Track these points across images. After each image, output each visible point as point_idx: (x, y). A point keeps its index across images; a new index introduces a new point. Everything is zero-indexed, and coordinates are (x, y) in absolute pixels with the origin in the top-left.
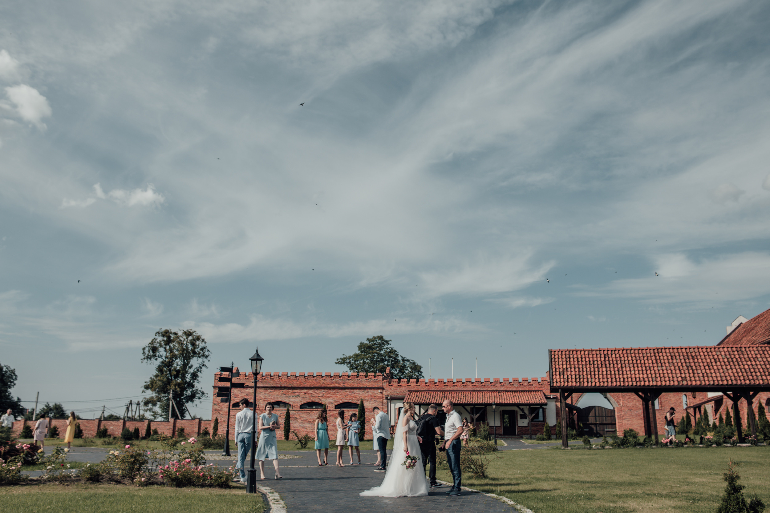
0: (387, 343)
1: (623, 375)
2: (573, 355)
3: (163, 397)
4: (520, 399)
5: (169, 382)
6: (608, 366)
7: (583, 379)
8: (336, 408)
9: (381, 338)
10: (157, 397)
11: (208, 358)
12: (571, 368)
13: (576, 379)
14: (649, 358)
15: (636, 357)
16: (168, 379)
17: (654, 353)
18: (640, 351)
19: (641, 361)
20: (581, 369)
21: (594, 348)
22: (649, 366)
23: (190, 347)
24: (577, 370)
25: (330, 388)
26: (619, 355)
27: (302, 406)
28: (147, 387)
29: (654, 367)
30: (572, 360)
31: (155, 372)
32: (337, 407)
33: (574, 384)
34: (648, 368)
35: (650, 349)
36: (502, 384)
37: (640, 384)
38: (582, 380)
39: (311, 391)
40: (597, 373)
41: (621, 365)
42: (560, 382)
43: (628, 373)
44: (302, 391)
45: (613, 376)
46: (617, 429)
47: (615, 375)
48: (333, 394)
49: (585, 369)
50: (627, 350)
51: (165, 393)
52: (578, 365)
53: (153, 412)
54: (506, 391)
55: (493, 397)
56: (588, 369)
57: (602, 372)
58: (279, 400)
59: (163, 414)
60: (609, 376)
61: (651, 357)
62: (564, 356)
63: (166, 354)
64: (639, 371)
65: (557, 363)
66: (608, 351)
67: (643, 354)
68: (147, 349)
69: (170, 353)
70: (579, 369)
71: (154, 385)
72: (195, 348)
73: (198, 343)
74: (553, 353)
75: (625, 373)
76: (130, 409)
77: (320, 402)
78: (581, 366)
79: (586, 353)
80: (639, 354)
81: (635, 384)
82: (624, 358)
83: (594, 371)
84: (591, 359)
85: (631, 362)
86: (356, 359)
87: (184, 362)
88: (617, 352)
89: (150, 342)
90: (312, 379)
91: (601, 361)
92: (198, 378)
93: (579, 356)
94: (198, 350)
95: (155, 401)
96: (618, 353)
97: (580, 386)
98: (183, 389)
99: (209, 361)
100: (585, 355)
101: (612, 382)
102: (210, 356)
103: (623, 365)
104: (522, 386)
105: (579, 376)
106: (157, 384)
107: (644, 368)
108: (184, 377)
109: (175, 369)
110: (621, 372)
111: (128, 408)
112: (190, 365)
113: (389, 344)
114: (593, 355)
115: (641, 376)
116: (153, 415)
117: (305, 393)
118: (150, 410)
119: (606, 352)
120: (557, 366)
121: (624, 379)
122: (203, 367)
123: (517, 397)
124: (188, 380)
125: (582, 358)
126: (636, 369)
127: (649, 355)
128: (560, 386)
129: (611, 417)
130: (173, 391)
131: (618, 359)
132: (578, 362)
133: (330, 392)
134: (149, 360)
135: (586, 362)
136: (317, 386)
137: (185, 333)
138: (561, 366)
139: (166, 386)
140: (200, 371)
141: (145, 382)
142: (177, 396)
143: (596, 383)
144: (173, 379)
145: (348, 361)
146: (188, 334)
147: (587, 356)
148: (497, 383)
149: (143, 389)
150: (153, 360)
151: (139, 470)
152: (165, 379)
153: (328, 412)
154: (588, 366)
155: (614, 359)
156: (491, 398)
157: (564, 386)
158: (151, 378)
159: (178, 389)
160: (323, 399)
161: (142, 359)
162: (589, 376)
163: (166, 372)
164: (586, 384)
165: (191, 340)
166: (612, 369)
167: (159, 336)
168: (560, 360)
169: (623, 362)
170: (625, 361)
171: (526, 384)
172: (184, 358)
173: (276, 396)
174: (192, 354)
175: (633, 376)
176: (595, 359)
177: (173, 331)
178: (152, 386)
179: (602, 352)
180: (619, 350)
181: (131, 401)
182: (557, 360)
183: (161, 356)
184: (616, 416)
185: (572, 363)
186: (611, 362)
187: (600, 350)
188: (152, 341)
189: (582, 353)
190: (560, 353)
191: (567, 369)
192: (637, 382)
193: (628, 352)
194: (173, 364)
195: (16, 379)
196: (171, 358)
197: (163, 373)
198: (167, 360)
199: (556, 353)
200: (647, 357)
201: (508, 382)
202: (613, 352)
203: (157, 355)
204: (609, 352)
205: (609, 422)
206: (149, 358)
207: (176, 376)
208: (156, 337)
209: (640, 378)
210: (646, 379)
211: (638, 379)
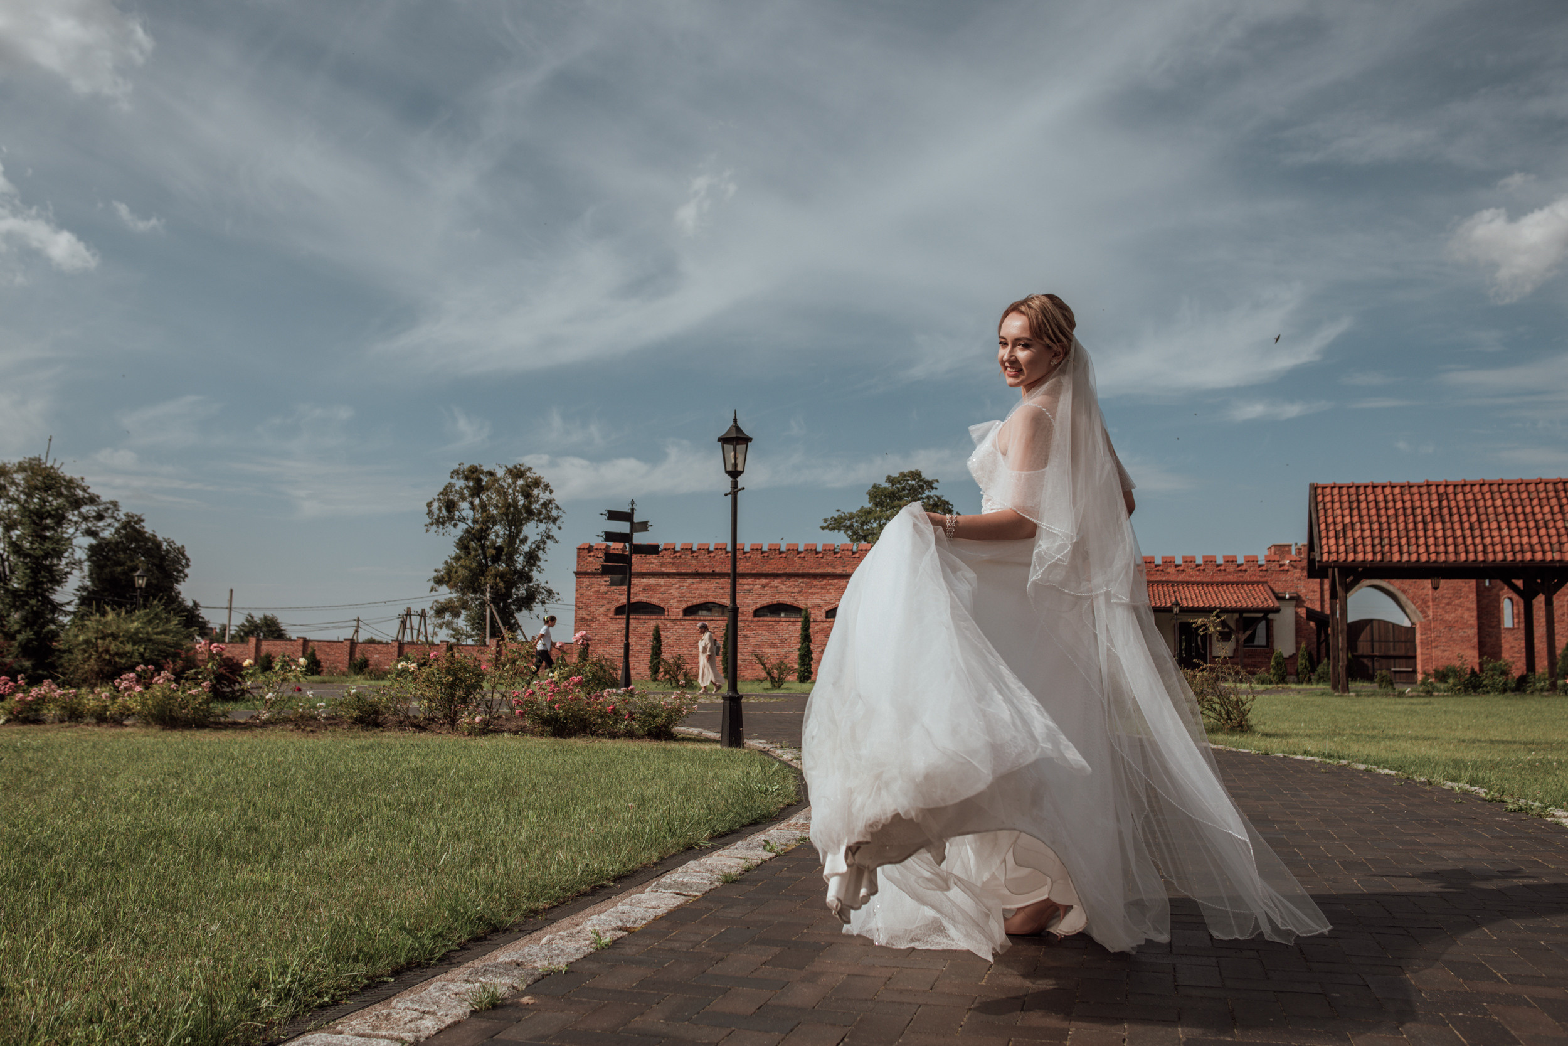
0: (930, 485)
1: (1483, 538)
2: (1366, 496)
3: (472, 599)
4: (1220, 599)
5: (482, 570)
6: (1447, 518)
7: (1391, 545)
8: (827, 617)
9: (916, 475)
10: (460, 599)
11: (558, 522)
12: (1362, 523)
13: (1373, 546)
14: (1544, 502)
15: (1513, 500)
16: (480, 564)
17: (1556, 491)
18: (1522, 488)
19: (1524, 507)
20: (1385, 526)
21: (1413, 481)
22: (1543, 519)
23: (521, 501)
24: (1376, 526)
25: (815, 576)
26: (1474, 494)
27: (757, 613)
28: (439, 581)
29: (1555, 522)
30: (1363, 505)
31: (454, 551)
32: (829, 615)
33: (1369, 557)
34: (1541, 523)
35: (1546, 483)
36: (1181, 568)
37: (1523, 557)
38: (1387, 548)
39: (776, 582)
40: (1421, 533)
41: (1479, 516)
42: (1338, 552)
43: (1495, 533)
44: (758, 581)
45: (1460, 540)
46: (1419, 668)
47: (1464, 537)
48: (822, 588)
49: (1393, 526)
50: (1491, 485)
51: (475, 592)
52: (1379, 516)
53: (454, 630)
54: (1188, 583)
55: (1162, 596)
56: (1402, 526)
57: (1435, 531)
58: (711, 599)
59: (473, 633)
60: (1450, 541)
61: (1548, 499)
62: (1345, 498)
63: (474, 515)
64: (1519, 529)
65: (1330, 512)
66: (1446, 486)
67: (1529, 493)
68: (436, 505)
69: (482, 513)
70: (1380, 524)
71: (453, 574)
72: (531, 503)
73: (535, 492)
74: (1319, 491)
75: (1486, 533)
76: (408, 626)
77: (795, 604)
78: (1384, 519)
79: (1397, 490)
80: (1519, 492)
81: (1510, 557)
82: (1485, 501)
83: (1416, 529)
84: (1408, 504)
85: (1501, 510)
86: (864, 518)
87: (510, 531)
88: (1467, 489)
89: (441, 490)
90: (778, 556)
91: (1432, 509)
92: (539, 563)
93: (1381, 498)
94: (537, 506)
95: (456, 607)
96: (1471, 490)
97: (1382, 561)
98: (510, 585)
99: (560, 528)
100: (1393, 495)
101: (1457, 553)
102: (561, 519)
103: (1483, 517)
104: (1223, 573)
105: (1382, 539)
106: (459, 573)
107: (1532, 524)
108: (510, 561)
109: (493, 543)
110: (1477, 533)
111: (403, 623)
112: (521, 537)
113: (933, 488)
114: (1412, 495)
115: (1525, 540)
116: (454, 636)
117: (764, 586)
118: (449, 625)
119: (1441, 489)
120: (1330, 520)
121: (1485, 546)
122: (548, 541)
123: (1214, 595)
124: (519, 566)
125: (1386, 502)
126: (1513, 525)
127: (1543, 495)
128: (1337, 561)
129: (1406, 642)
130: (491, 588)
131: (1471, 503)
132: (1378, 509)
133: (815, 583)
134: (441, 526)
135: (1396, 510)
136: (788, 571)
137: (510, 472)
138: (1339, 519)
139: (477, 579)
140: (543, 550)
141: (436, 571)
142: (500, 598)
143: (1419, 554)
144: (490, 563)
145: (848, 523)
146: (517, 473)
147: (1398, 497)
148: (1168, 567)
149: (432, 583)
150: (449, 527)
151: (464, 700)
152: (474, 565)
153: (812, 625)
154: (1401, 519)
155: (1462, 504)
156: (1157, 596)
157: (1345, 560)
158: (446, 562)
159: (501, 584)
160: (802, 598)
161: (426, 525)
162: (1404, 541)
163: (476, 550)
164: (1396, 558)
165: (522, 487)
166: (1457, 526)
167: (458, 479)
168: (1337, 505)
169: (1482, 510)
170: (1486, 508)
171: (1231, 568)
172: (511, 522)
173: (704, 593)
174: (525, 515)
175: (1507, 540)
176: (1418, 504)
177: (485, 469)
178: (450, 578)
179: (1433, 489)
180: (1472, 485)
181: (409, 609)
182: (1329, 505)
183: (464, 519)
184: (1418, 641)
185: (1364, 512)
186: (1455, 510)
187: (1428, 486)
188: (445, 489)
189: (1388, 490)
190: (1336, 491)
191: (1352, 524)
192: (1514, 554)
193: (1495, 488)
194: (488, 535)
195: (188, 565)
196: (485, 522)
197: (469, 553)
198: (477, 527)
199: (1328, 491)
200: (1540, 499)
201: (1193, 565)
202: (1459, 489)
203: (456, 517)
204: (1450, 489)
205: (1402, 653)
206: (440, 522)
207: (496, 559)
208: (454, 481)
209: (1521, 545)
210: (1537, 547)
211: (1517, 548)
